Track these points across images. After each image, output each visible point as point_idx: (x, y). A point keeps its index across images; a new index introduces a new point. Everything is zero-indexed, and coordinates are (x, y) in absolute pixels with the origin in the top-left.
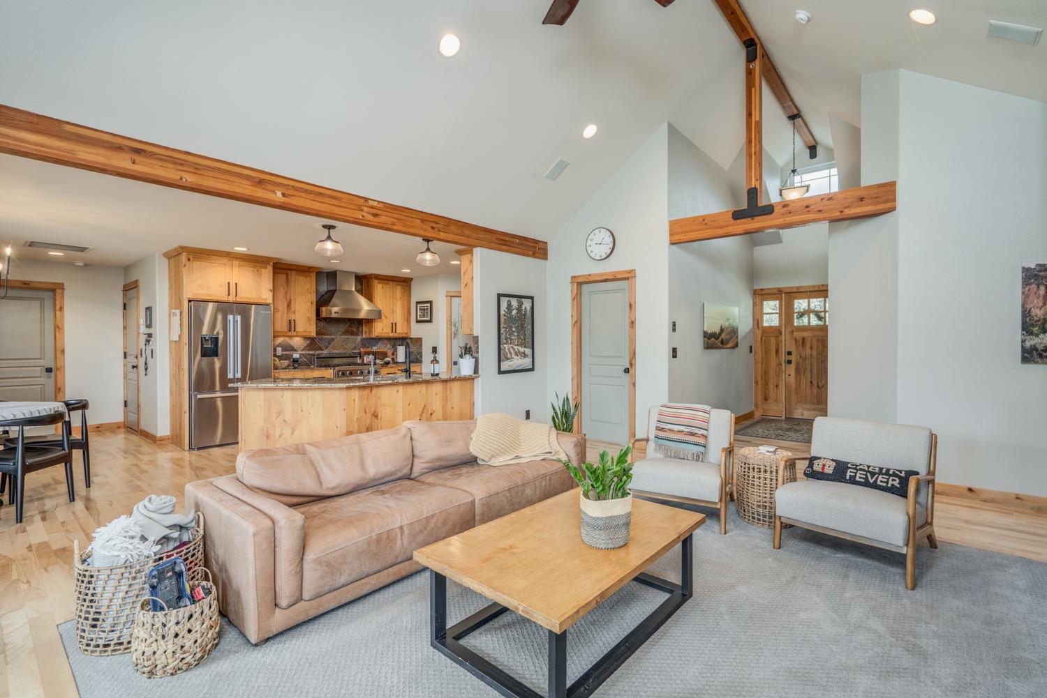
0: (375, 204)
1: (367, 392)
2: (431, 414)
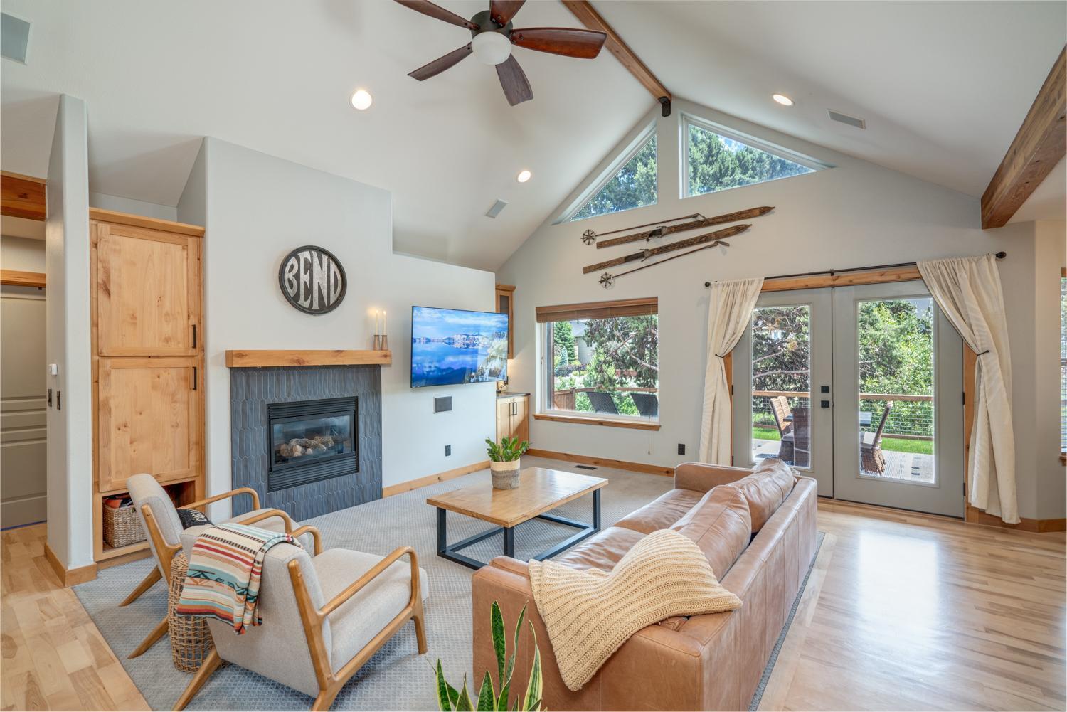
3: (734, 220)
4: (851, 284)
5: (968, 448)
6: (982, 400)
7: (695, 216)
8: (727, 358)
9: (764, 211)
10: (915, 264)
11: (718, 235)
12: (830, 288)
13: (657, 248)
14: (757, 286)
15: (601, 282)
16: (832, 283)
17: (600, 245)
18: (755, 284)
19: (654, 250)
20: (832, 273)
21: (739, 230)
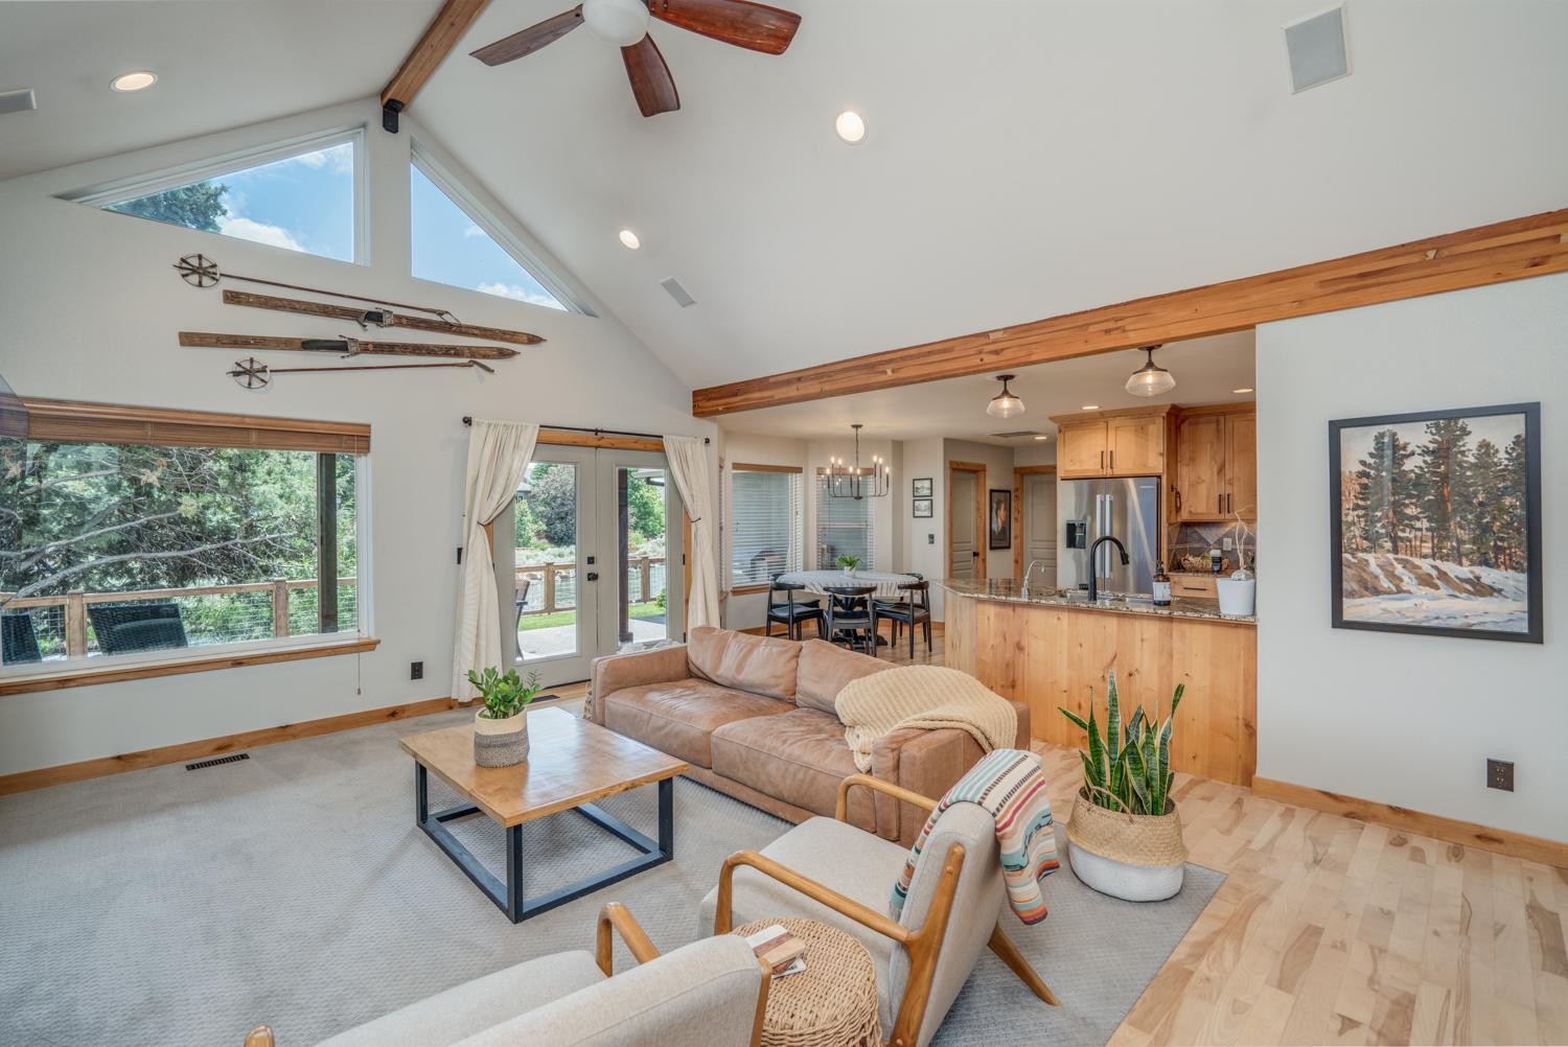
0: (999, 335)
1: (1009, 611)
2: (1130, 675)
3: (495, 339)
4: (612, 447)
5: (687, 601)
6: (699, 563)
7: (441, 314)
8: (488, 526)
9: (533, 340)
10: (662, 437)
11: (474, 353)
12: (594, 449)
13: (373, 343)
14: (530, 436)
15: (236, 374)
16: (596, 443)
17: (232, 298)
18: (530, 431)
19: (367, 344)
20: (596, 431)
21: (503, 354)
